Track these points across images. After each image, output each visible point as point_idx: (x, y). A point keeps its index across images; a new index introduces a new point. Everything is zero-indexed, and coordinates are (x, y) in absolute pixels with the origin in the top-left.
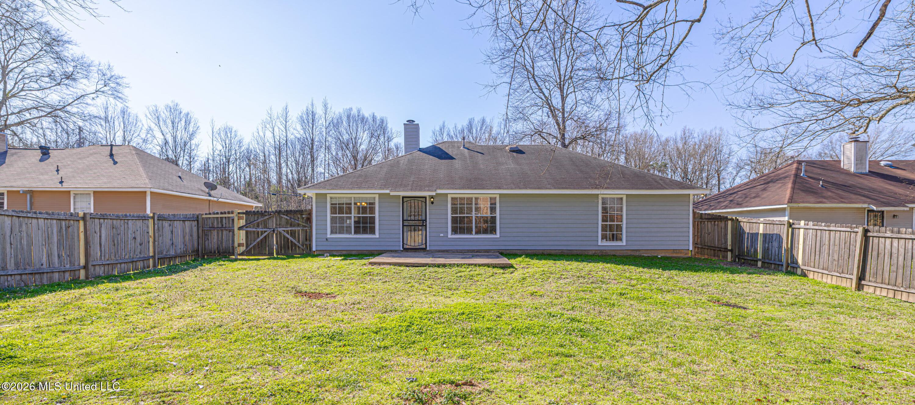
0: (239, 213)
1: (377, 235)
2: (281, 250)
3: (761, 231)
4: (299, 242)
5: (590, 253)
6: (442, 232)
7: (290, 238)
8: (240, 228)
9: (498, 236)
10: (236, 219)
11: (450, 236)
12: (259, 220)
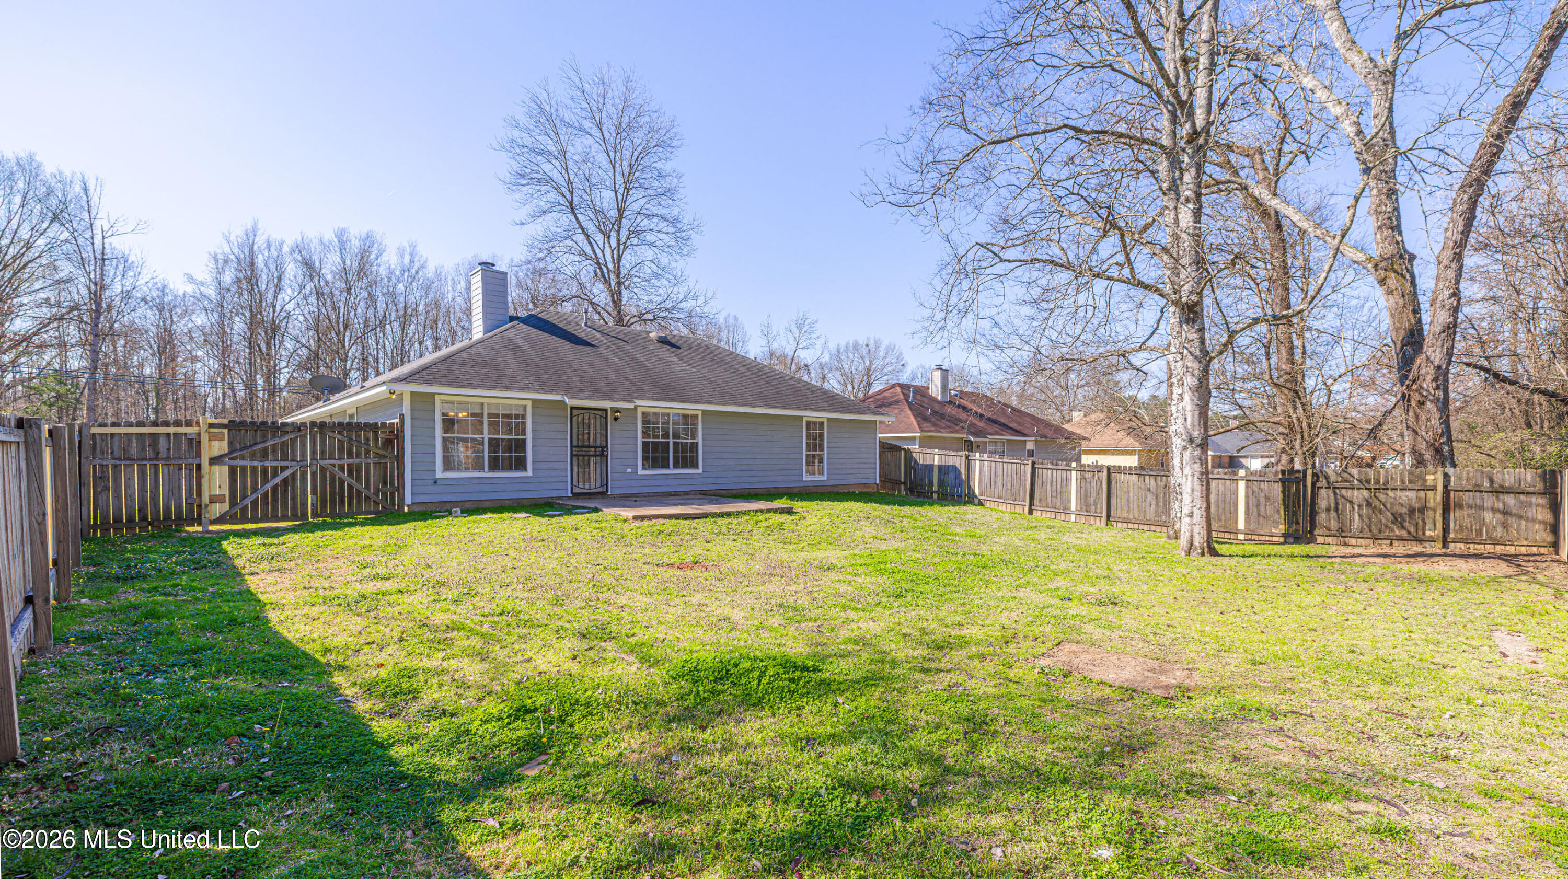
0: (211, 425)
1: (530, 473)
2: (324, 506)
3: (936, 463)
4: (367, 486)
5: (796, 491)
6: (629, 466)
7: (348, 480)
8: (214, 461)
9: (700, 471)
10: (204, 438)
11: (640, 472)
12: (269, 443)
